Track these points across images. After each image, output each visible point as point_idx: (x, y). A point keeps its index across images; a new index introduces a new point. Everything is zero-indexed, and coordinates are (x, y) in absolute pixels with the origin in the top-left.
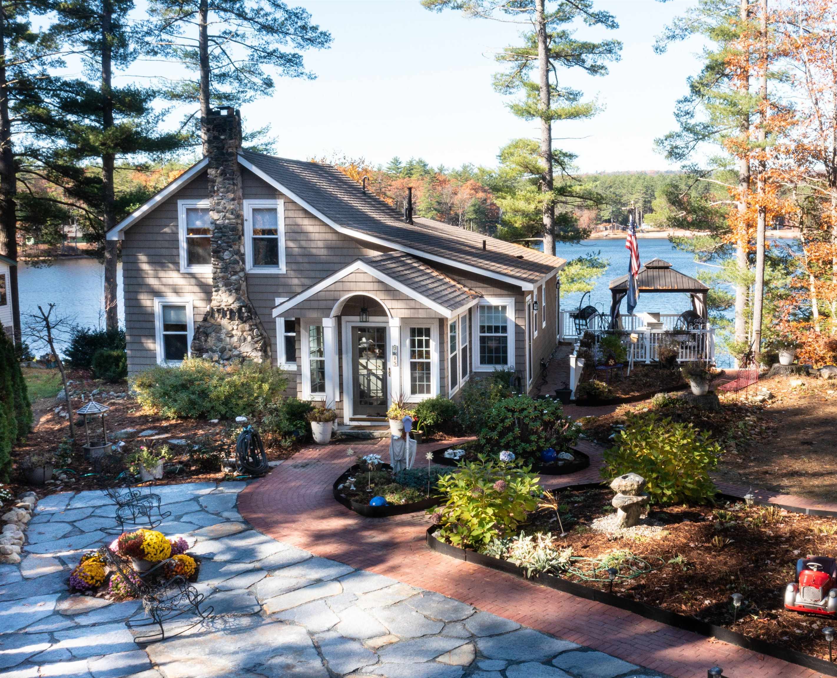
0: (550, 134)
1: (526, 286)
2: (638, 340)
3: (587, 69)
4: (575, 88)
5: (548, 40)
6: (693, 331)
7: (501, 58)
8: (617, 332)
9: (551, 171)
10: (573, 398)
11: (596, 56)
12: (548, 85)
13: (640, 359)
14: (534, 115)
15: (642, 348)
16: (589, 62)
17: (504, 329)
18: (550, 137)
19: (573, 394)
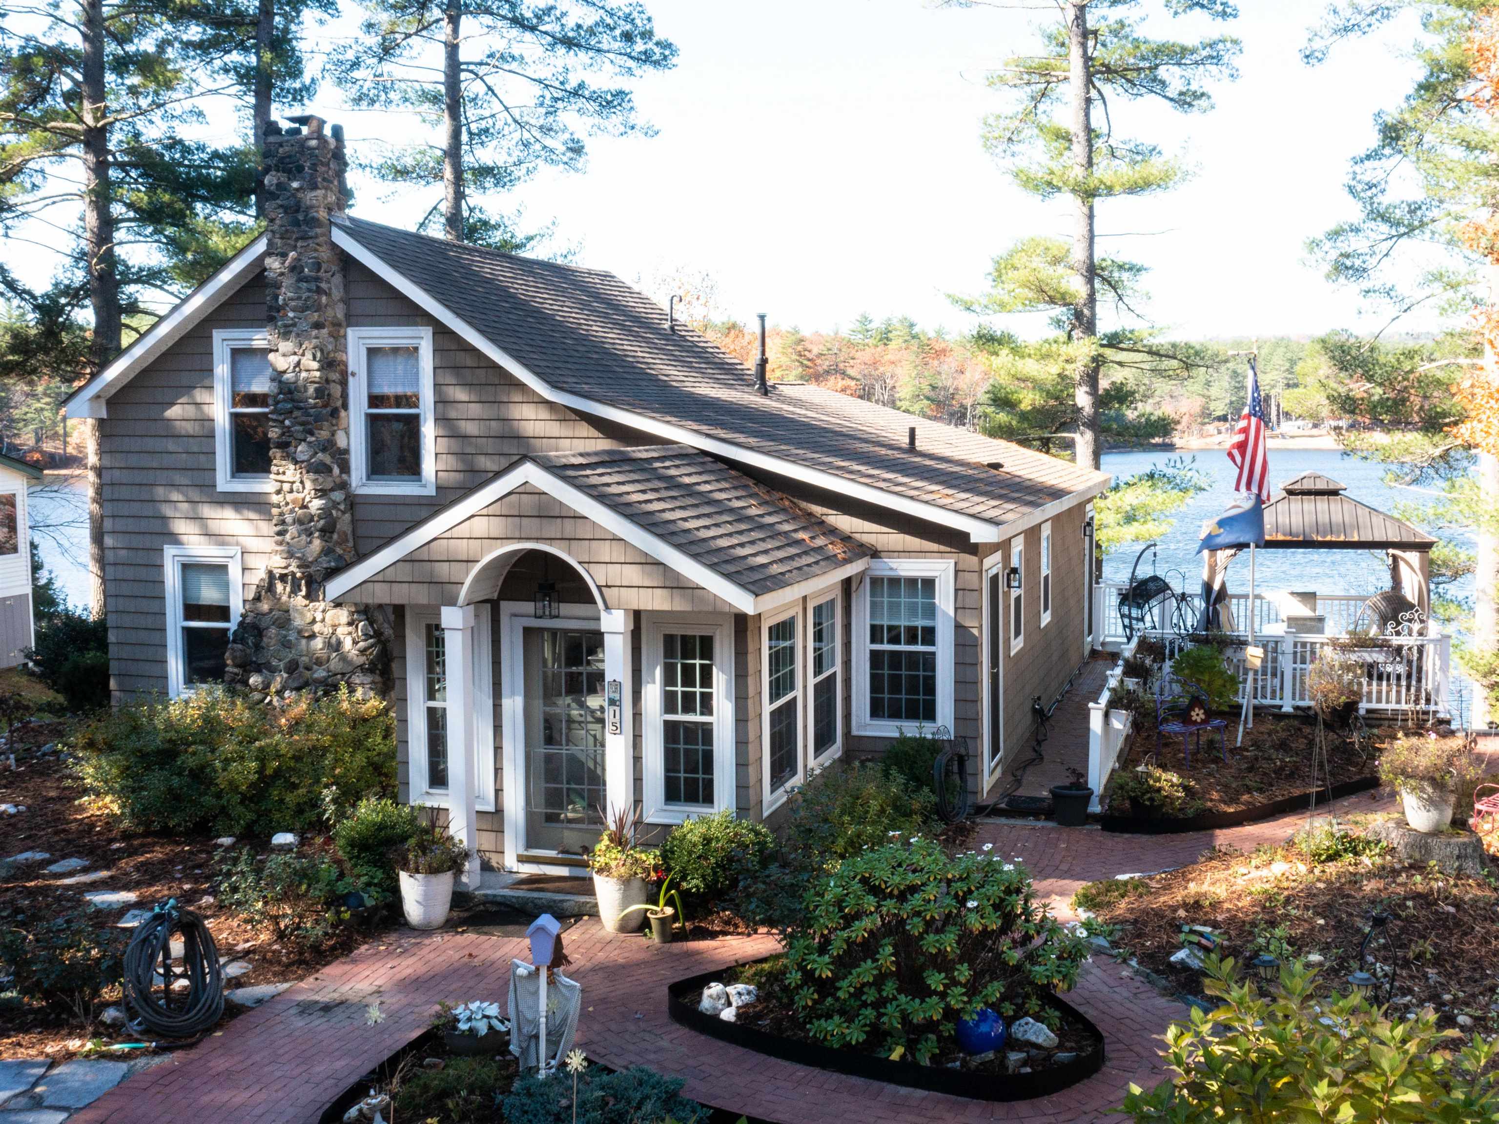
0: (1091, 225)
1: (979, 533)
2: (1264, 660)
3: (1171, 100)
4: (1147, 140)
5: (1091, 43)
6: (1396, 641)
7: (997, 81)
8: (1215, 638)
9: (1092, 299)
10: (1095, 808)
11: (1189, 72)
12: (1089, 130)
13: (1268, 702)
14: (1059, 189)
15: (1274, 675)
16: (1175, 87)
17: (929, 636)
18: (1091, 231)
19: (1095, 799)
